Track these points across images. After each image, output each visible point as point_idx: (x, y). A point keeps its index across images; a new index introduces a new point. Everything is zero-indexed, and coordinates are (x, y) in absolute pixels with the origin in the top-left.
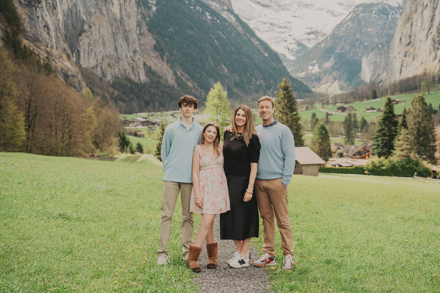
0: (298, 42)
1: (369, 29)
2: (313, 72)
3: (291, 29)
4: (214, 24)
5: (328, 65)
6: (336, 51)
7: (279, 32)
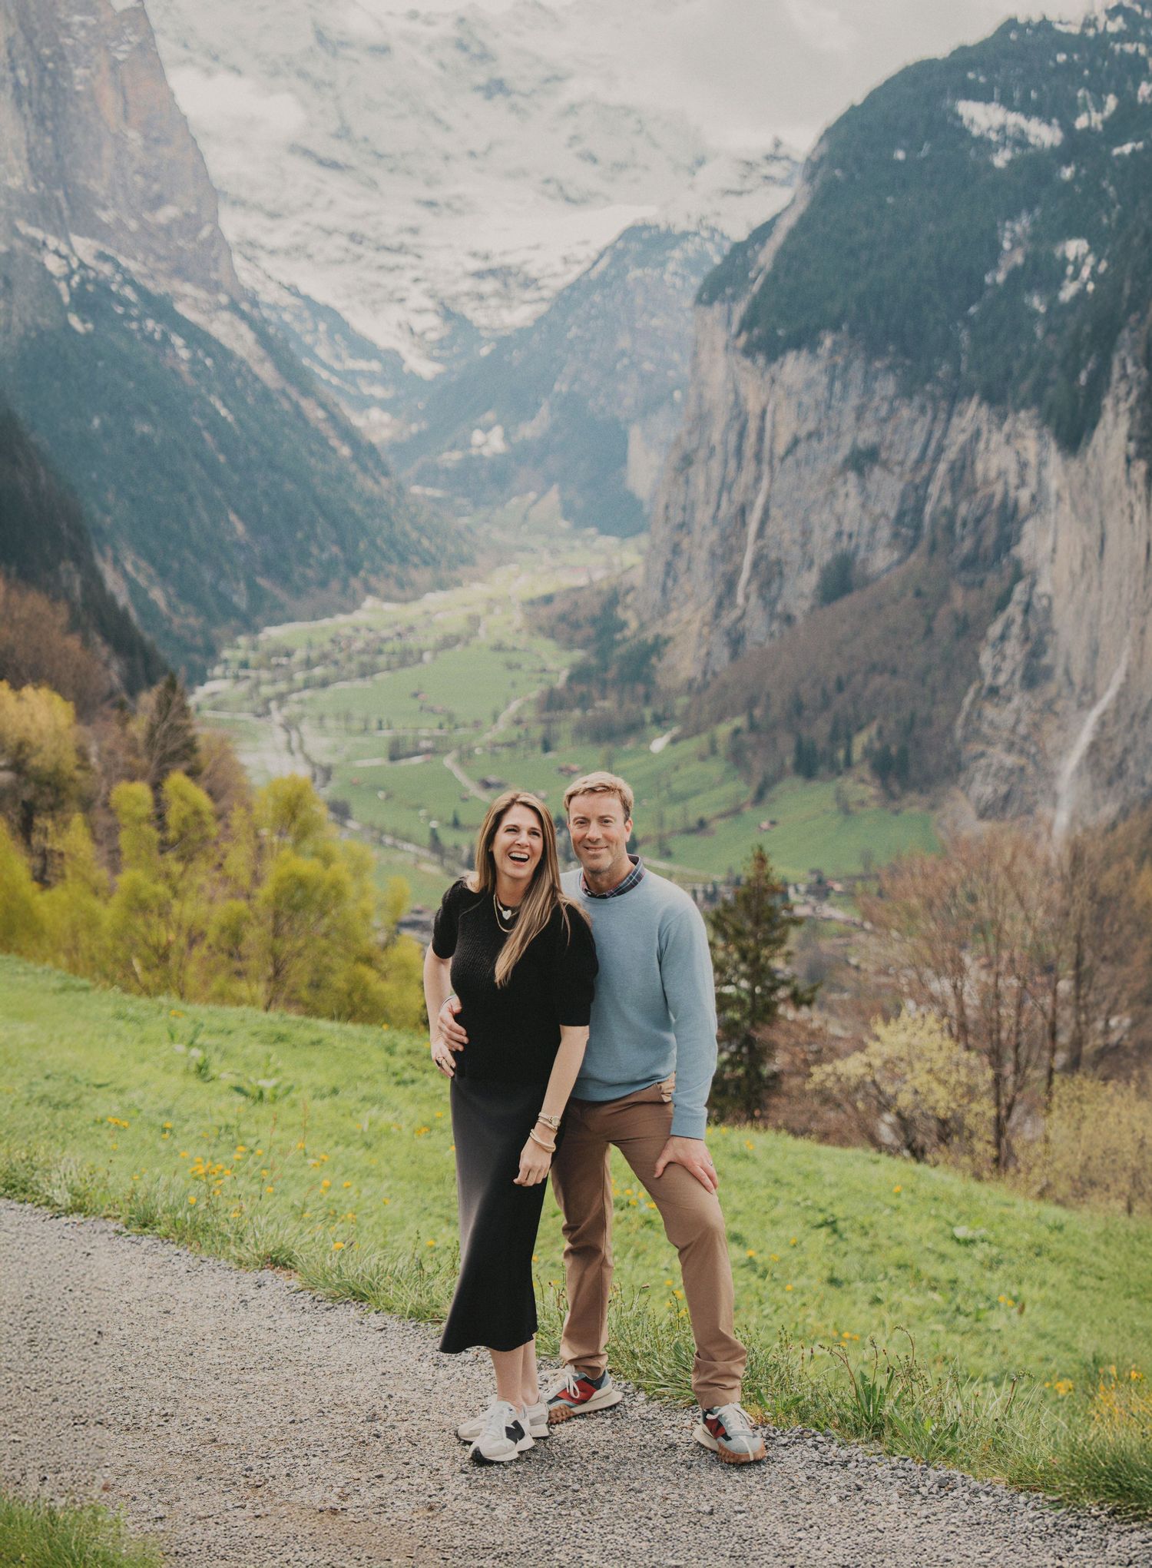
0: (442, 304)
1: (655, 322)
2: (486, 452)
3: (419, 257)
4: (196, 375)
5: (529, 431)
6: (557, 387)
7: (381, 267)
